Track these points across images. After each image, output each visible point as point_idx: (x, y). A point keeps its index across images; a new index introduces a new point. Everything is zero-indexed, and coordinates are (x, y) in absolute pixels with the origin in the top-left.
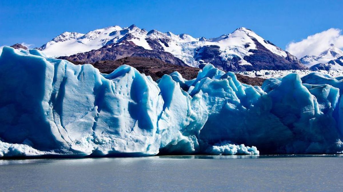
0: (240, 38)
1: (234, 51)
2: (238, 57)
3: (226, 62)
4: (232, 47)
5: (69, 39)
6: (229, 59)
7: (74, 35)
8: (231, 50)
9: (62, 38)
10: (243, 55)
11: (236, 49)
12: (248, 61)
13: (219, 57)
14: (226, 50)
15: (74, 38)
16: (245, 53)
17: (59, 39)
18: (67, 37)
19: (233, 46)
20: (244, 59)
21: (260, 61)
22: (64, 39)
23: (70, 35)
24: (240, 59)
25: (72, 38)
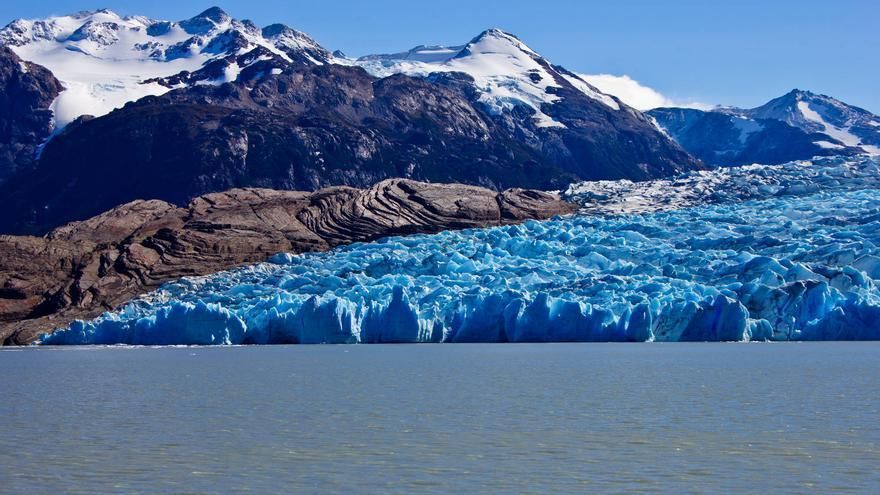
0: (506, 56)
1: (510, 89)
2: (525, 105)
3: (502, 117)
4: (501, 79)
5: (35, 40)
6: (506, 111)
7: (45, 30)
8: (502, 88)
9: (16, 36)
10: (536, 100)
11: (512, 85)
12: (556, 117)
13: (480, 103)
14: (491, 87)
15: (47, 38)
16: (540, 96)
17: (8, 38)
18: (28, 34)
19: (503, 76)
20: (543, 110)
21: (584, 120)
22: (21, 39)
23: (33, 29)
24: (533, 112)
25: (40, 36)
